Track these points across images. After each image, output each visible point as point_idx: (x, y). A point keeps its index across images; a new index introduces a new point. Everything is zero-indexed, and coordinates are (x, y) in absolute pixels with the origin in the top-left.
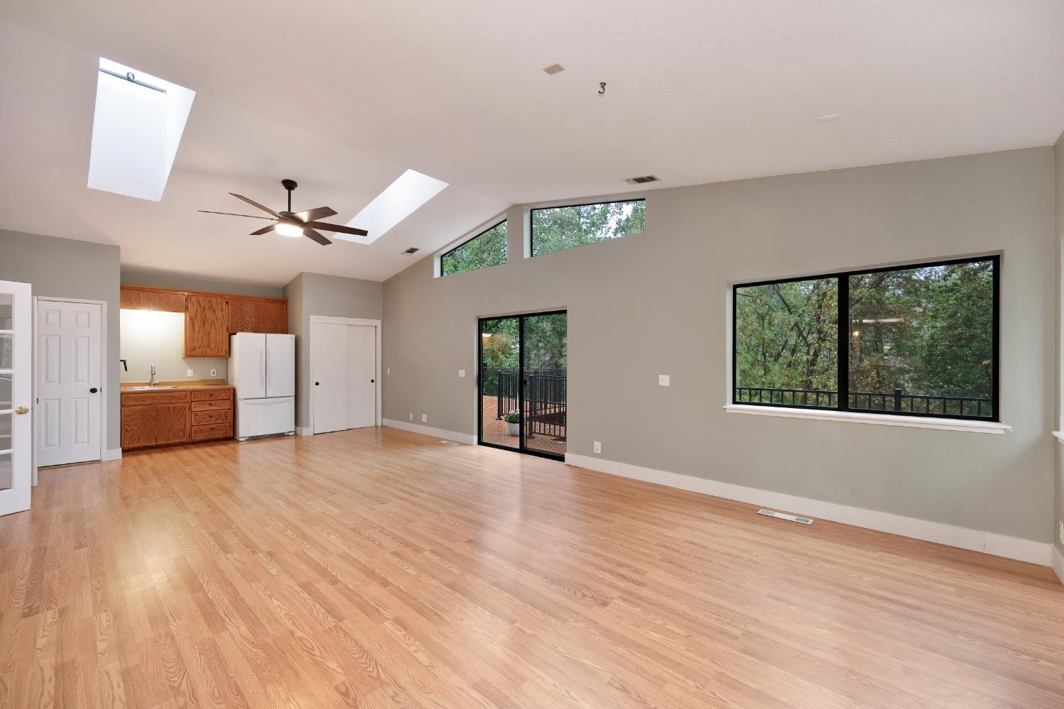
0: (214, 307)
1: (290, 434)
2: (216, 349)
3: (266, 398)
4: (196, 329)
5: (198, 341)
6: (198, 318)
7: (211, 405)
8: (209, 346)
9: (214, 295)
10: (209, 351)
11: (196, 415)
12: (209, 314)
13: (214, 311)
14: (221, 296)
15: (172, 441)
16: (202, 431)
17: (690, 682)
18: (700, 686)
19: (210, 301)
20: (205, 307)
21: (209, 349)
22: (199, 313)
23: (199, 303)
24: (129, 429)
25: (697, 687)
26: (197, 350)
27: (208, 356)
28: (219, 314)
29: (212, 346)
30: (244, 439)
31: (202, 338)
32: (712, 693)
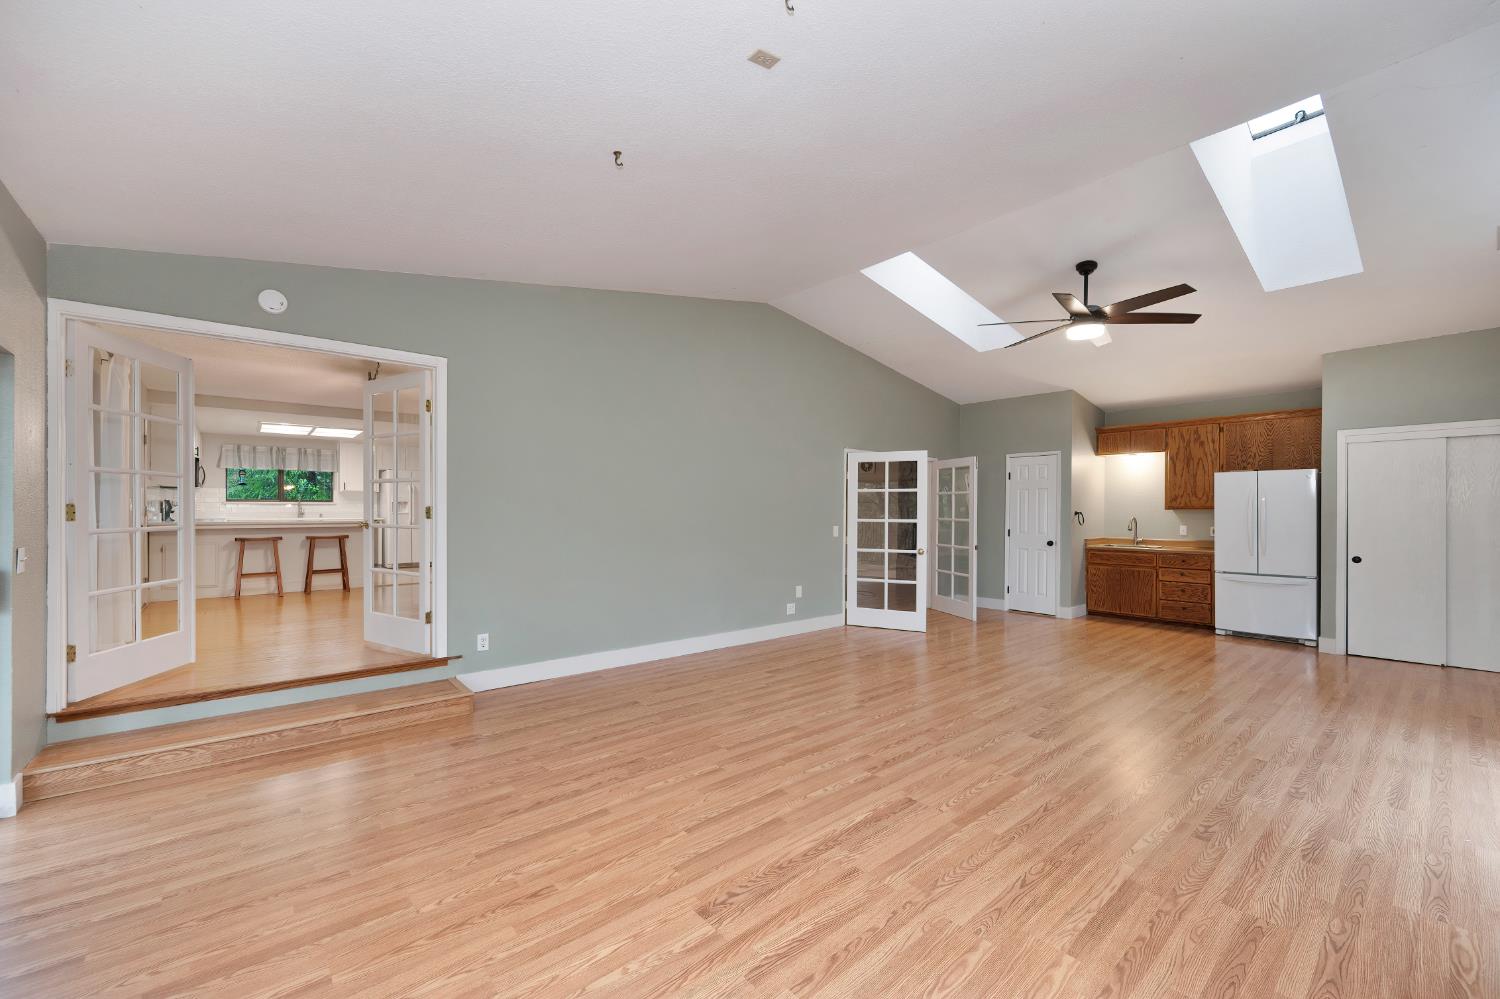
0: (1203, 438)
1: (1307, 643)
2: (1205, 498)
3: (1258, 575)
4: (1179, 472)
5: (1180, 487)
6: (1181, 456)
7: (1182, 575)
8: (1195, 494)
9: (1203, 422)
10: (1195, 501)
11: (1164, 585)
12: (1196, 451)
13: (1202, 444)
14: (1213, 421)
15: (1137, 614)
16: (1172, 608)
17: (501, 956)
18: (490, 962)
19: (1196, 432)
20: (1189, 441)
21: (1194, 498)
22: (1182, 450)
23: (1182, 436)
24: (1094, 589)
25: (491, 959)
26: (1179, 500)
27: (1193, 508)
28: (1209, 447)
29: (1200, 495)
30: (1223, 633)
31: (1186, 483)
32: (470, 971)
